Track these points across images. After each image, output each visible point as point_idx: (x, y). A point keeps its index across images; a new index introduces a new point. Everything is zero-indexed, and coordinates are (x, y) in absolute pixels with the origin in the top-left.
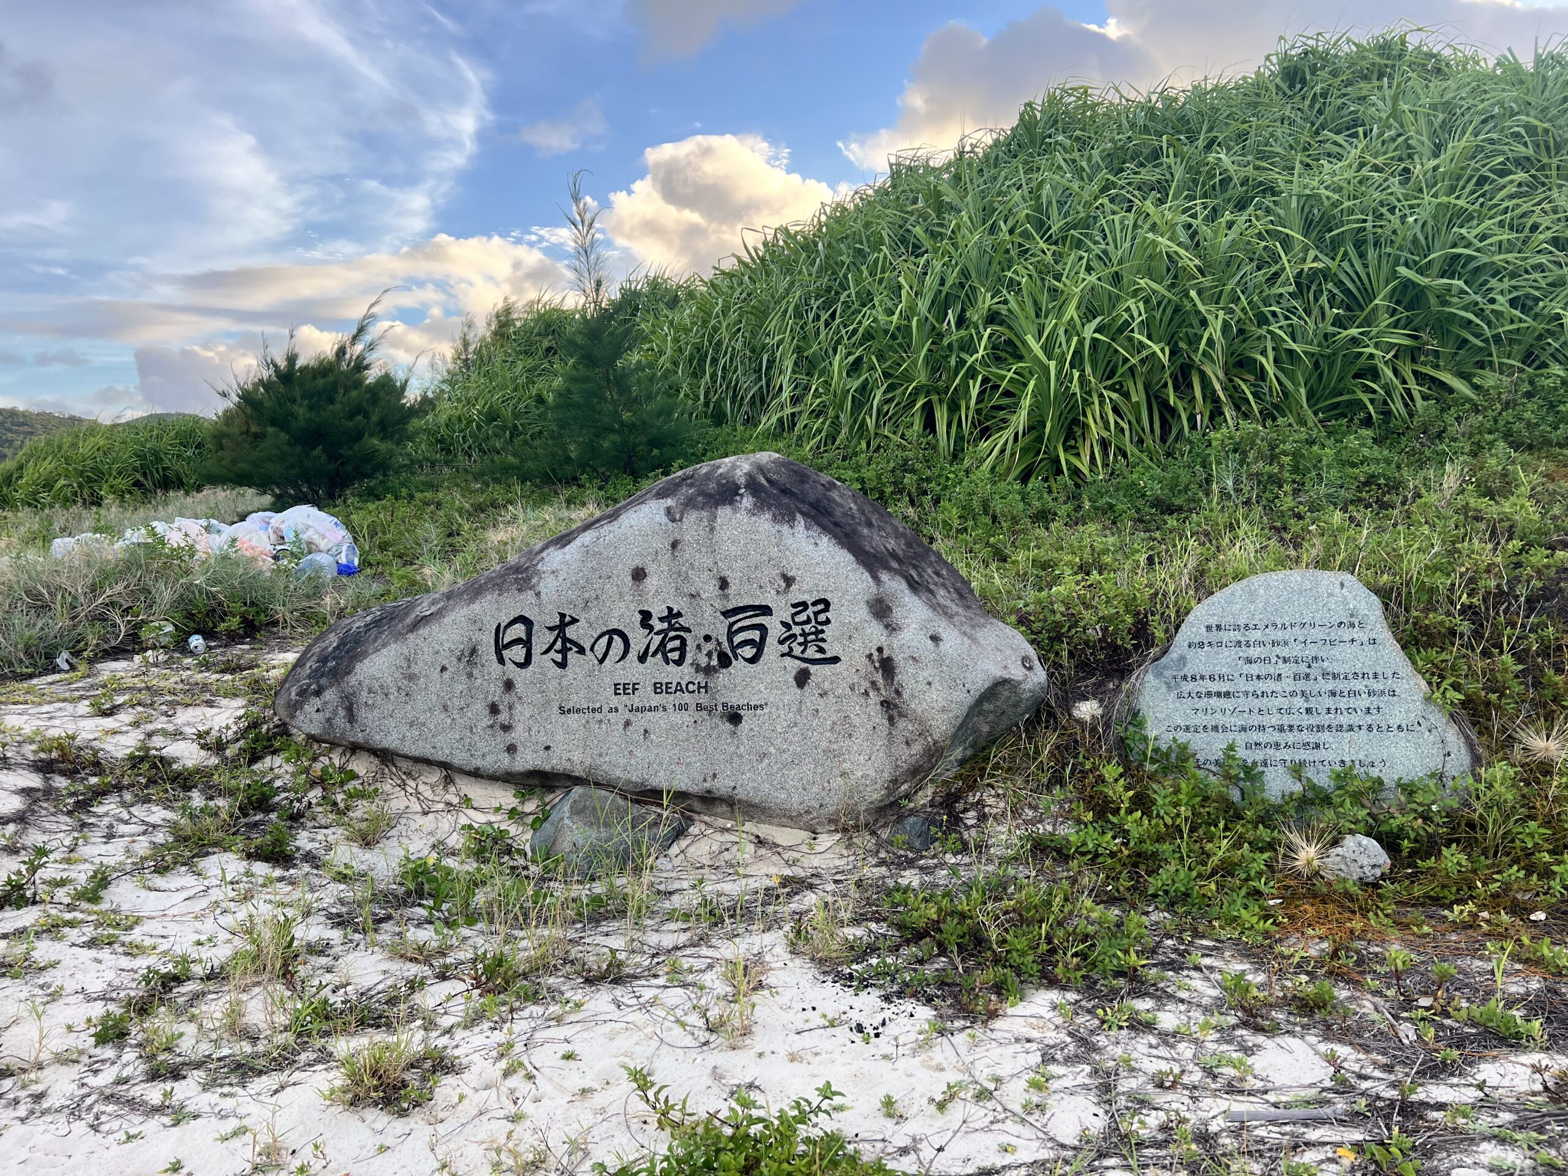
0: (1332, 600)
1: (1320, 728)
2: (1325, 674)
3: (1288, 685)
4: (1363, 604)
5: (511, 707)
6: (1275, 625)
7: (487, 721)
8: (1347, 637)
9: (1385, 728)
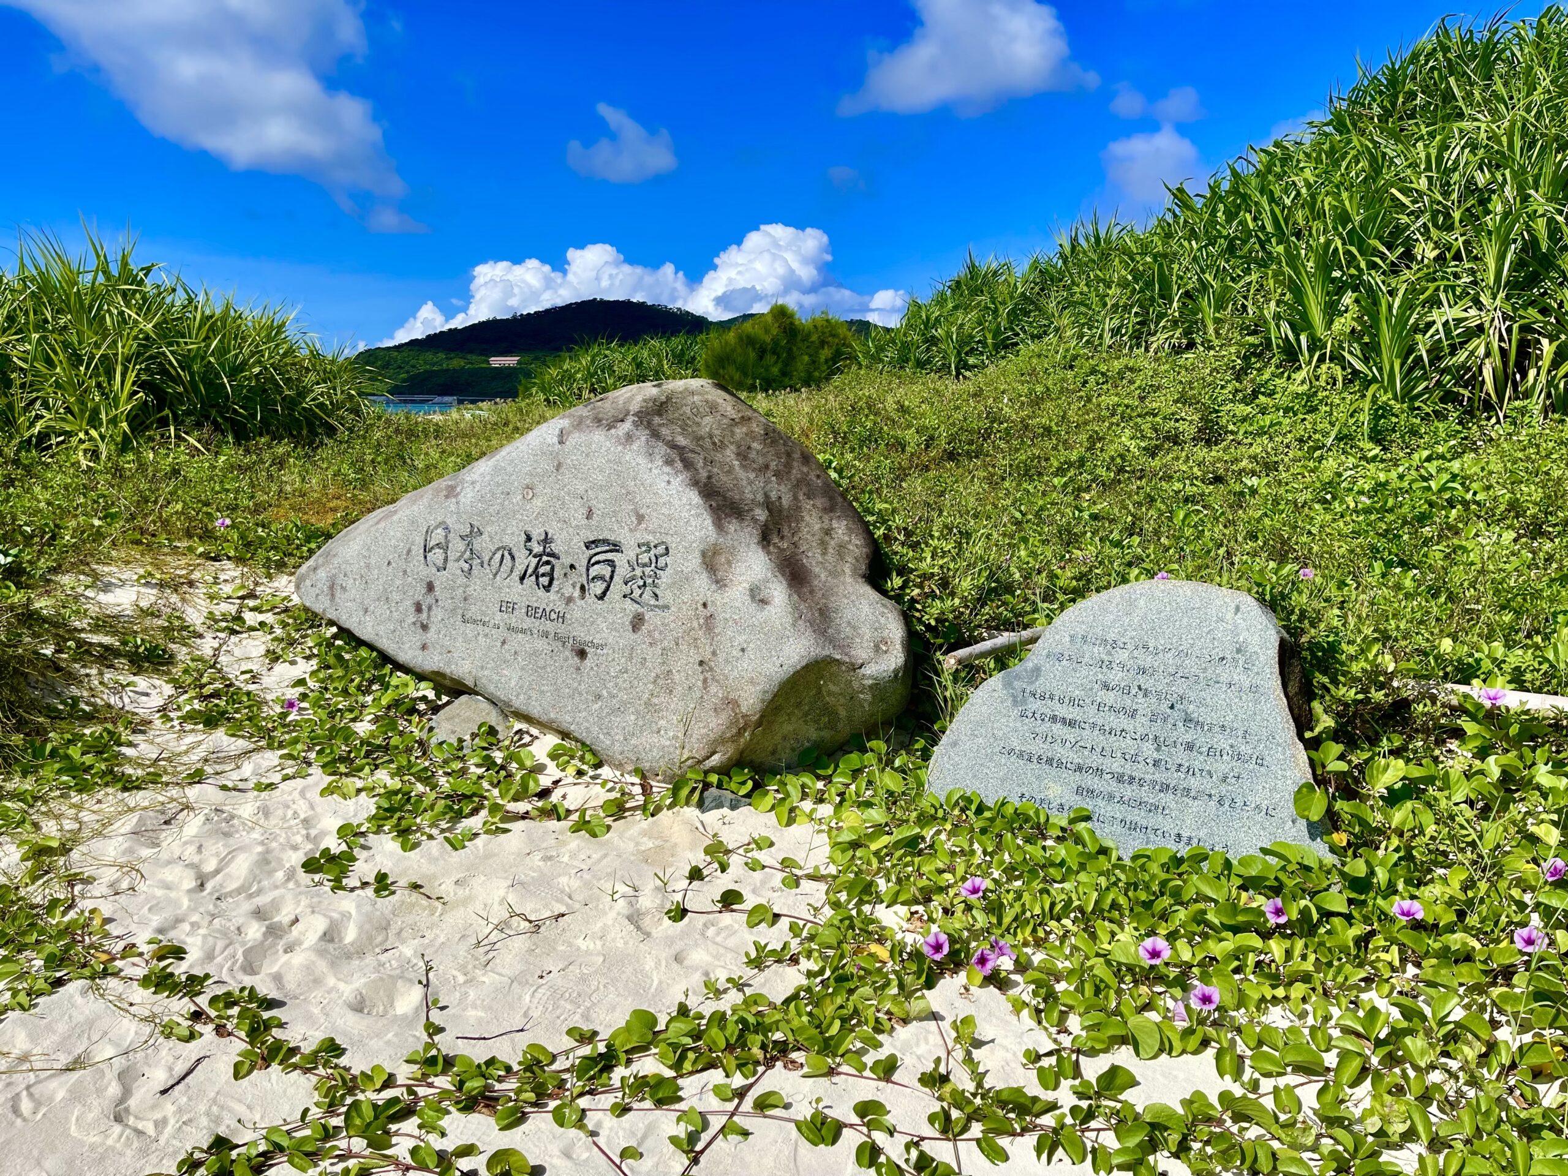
0: (1221, 626)
1: (1165, 788)
2: (1188, 720)
3: (1141, 724)
4: (1256, 637)
5: (430, 608)
6: (1146, 647)
7: (411, 619)
8: (1224, 678)
9: (1240, 803)
